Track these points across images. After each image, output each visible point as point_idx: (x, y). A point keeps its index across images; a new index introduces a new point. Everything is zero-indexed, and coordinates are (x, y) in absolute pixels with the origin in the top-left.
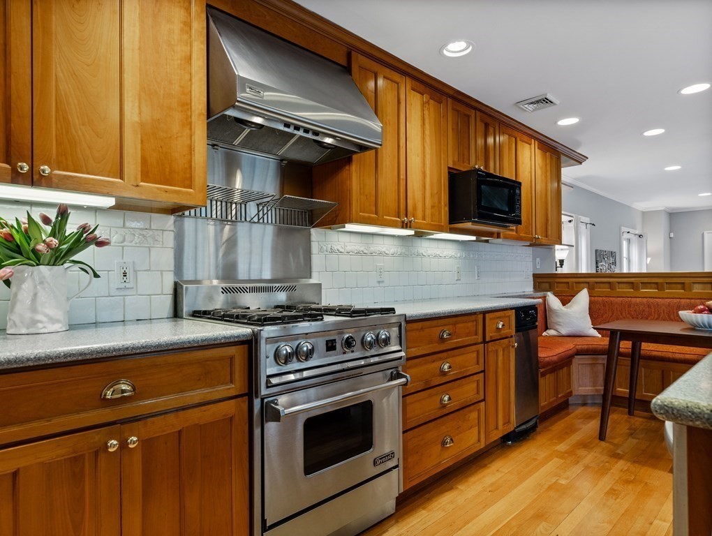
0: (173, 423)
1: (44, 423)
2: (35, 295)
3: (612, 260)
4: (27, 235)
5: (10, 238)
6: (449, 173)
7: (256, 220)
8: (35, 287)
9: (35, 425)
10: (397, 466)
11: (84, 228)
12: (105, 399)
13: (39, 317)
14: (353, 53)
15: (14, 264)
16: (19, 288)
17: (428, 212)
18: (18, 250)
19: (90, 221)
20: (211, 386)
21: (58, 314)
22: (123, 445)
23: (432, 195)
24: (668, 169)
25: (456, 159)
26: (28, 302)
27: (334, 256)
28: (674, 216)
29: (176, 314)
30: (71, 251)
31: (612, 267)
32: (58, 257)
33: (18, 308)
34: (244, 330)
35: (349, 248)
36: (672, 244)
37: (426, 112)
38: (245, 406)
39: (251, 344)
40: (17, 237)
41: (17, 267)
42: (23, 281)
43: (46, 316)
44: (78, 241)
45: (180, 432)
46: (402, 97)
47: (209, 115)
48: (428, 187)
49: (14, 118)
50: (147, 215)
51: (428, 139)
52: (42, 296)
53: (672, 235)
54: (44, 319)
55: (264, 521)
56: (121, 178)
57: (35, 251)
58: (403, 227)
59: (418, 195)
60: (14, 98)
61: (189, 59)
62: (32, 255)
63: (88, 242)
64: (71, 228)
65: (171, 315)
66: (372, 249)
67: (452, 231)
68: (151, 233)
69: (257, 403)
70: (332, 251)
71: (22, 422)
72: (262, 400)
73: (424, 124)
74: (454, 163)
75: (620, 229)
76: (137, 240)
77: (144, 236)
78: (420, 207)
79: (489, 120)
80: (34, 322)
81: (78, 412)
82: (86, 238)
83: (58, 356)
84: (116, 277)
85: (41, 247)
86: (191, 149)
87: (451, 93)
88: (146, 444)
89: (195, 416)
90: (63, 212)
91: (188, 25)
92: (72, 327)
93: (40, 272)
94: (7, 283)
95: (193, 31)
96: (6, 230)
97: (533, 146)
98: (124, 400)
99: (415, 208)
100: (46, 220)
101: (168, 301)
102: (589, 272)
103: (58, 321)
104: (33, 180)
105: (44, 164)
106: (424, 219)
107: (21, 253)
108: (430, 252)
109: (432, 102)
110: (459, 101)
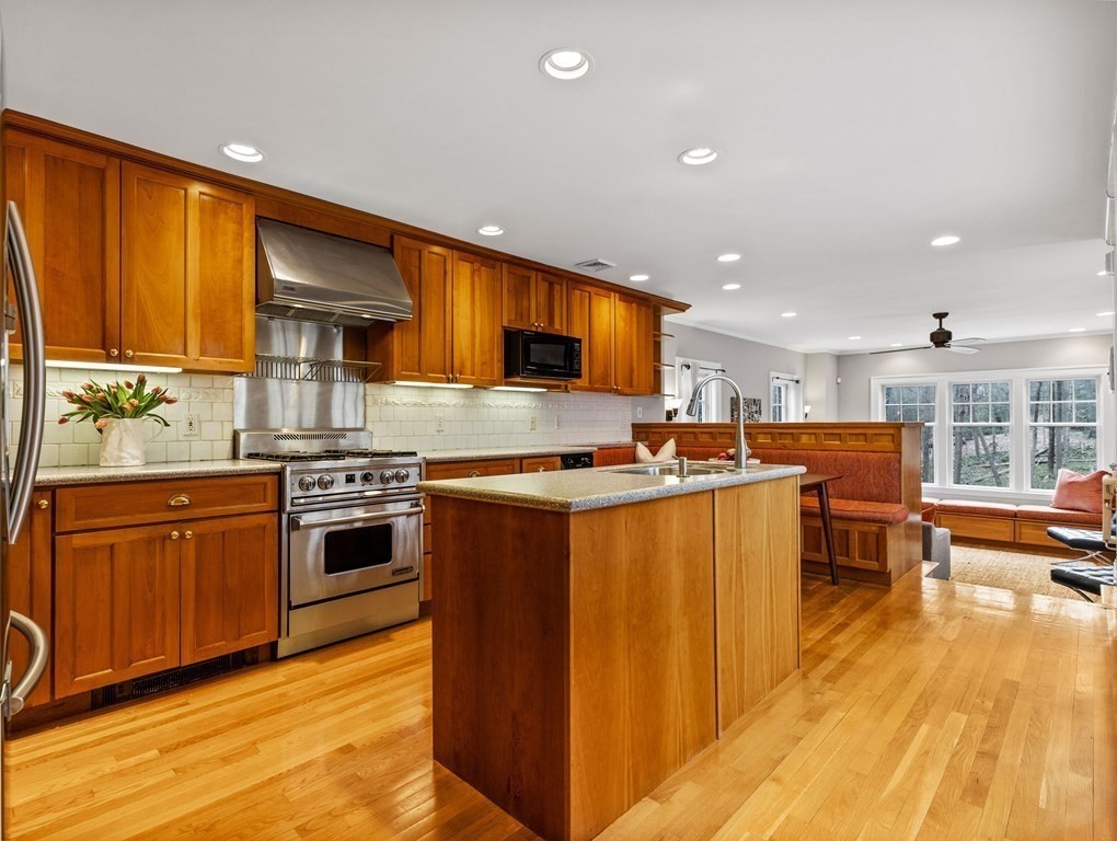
0: (219, 525)
1: (129, 517)
2: (121, 439)
3: (754, 408)
4: (115, 396)
5: (104, 399)
6: (505, 331)
7: (309, 377)
8: (121, 433)
9: (124, 518)
10: (418, 579)
11: (157, 391)
12: (170, 506)
13: (123, 455)
14: (395, 236)
15: (107, 417)
16: (109, 434)
17: (478, 368)
18: (109, 407)
19: (161, 384)
20: (248, 503)
21: (137, 453)
22: (182, 536)
23: (482, 353)
24: (784, 315)
25: (513, 318)
26: (116, 445)
27: (390, 407)
28: (842, 360)
29: (235, 456)
30: (147, 407)
31: (756, 416)
32: (138, 412)
33: (108, 448)
34: (276, 465)
35: (405, 400)
36: (840, 391)
37: (476, 279)
38: (276, 519)
39: (280, 474)
40: (109, 399)
41: (110, 419)
42: (113, 429)
43: (129, 454)
44: (152, 400)
45: (223, 533)
46: (449, 268)
47: (257, 302)
48: (477, 345)
49: (108, 319)
50: (210, 376)
51: (478, 304)
52: (126, 440)
53: (839, 381)
54: (127, 456)
55: (289, 602)
56: (185, 354)
57: (121, 409)
58: (448, 382)
59: (467, 354)
60: (108, 304)
61: (240, 261)
62: (119, 411)
63: (160, 401)
64: (148, 390)
65: (230, 457)
66: (431, 401)
67: (507, 384)
68: (213, 391)
69: (284, 517)
70: (387, 403)
71: (115, 516)
72: (289, 514)
73: (473, 290)
74: (509, 321)
75: (769, 375)
76: (201, 397)
77: (207, 394)
78: (468, 364)
79: (553, 278)
80: (121, 458)
81: (151, 512)
82: (158, 398)
83: (139, 476)
84: (184, 426)
85: (127, 406)
86: (241, 329)
87: (507, 258)
88: (199, 537)
89: (235, 523)
90: (142, 381)
91: (240, 235)
92: (147, 463)
93: (124, 423)
94: (100, 431)
95: (244, 240)
96: (101, 394)
97: (612, 299)
98: (184, 507)
99: (462, 365)
100: (129, 385)
101: (228, 445)
102: (720, 422)
103: (137, 458)
104: (121, 359)
105: (128, 349)
106: (473, 374)
107: (111, 409)
108: (498, 403)
109: (483, 268)
110: (518, 265)
